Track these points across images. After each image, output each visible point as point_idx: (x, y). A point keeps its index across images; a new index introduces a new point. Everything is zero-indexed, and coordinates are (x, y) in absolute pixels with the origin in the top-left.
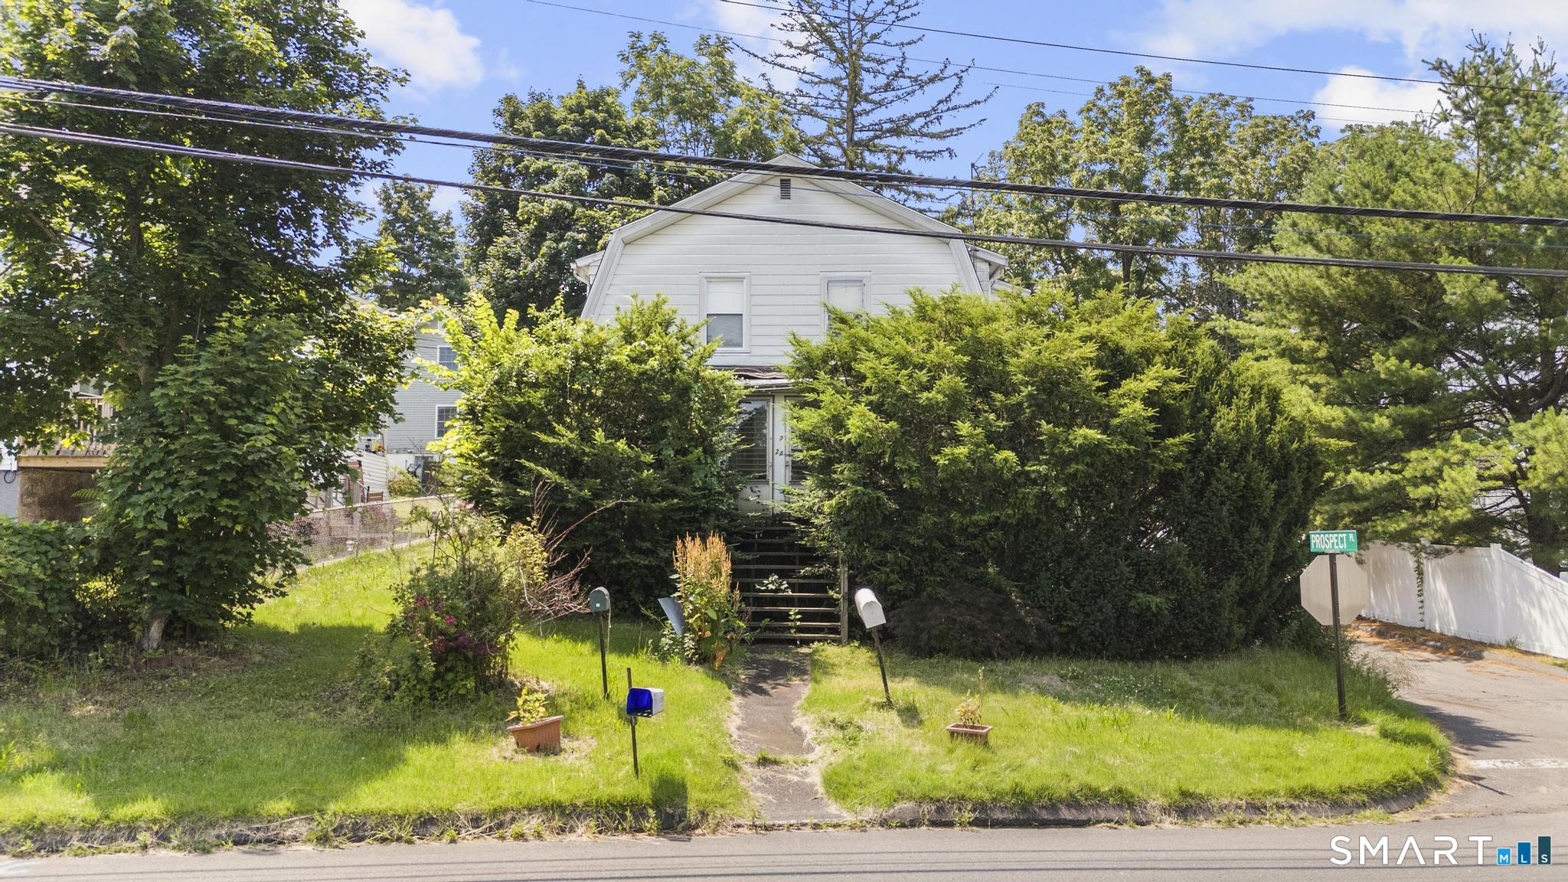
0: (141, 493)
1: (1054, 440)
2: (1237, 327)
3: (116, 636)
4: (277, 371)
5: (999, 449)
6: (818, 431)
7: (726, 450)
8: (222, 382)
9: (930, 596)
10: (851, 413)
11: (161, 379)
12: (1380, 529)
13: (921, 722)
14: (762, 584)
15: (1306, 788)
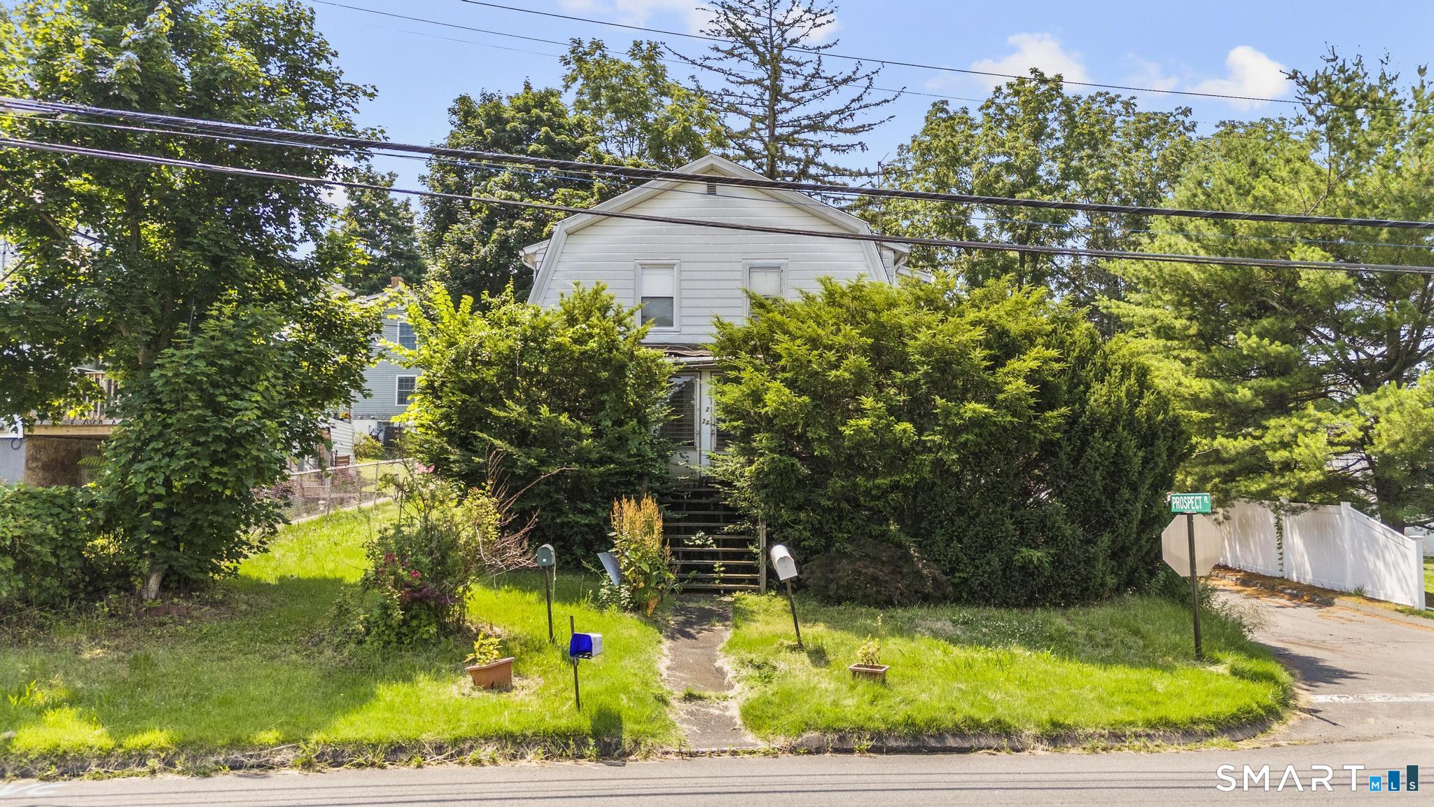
0: (141, 461)
1: (947, 413)
2: (1118, 307)
3: (119, 588)
4: (260, 353)
5: (899, 420)
6: (739, 404)
7: (658, 420)
8: (212, 364)
9: (838, 551)
10: (768, 389)
11: (159, 361)
12: (1243, 488)
13: (828, 663)
14: (690, 540)
15: (1161, 719)
